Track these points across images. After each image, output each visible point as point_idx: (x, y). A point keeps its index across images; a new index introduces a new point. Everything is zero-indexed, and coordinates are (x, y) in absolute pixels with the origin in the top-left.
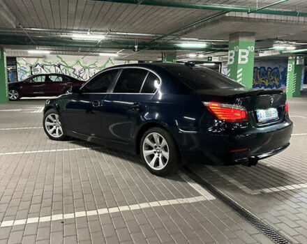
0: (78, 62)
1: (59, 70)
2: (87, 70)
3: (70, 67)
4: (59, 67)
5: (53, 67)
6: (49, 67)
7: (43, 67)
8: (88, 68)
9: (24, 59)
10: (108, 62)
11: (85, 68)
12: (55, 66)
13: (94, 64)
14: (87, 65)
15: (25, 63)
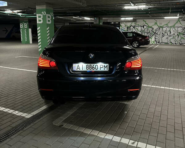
0: (156, 23)
1: (143, 29)
2: (161, 29)
3: (150, 27)
4: (144, 27)
5: (140, 27)
6: (137, 27)
7: (134, 28)
8: (162, 27)
9: (124, 23)
10: (177, 22)
11: (160, 27)
12: (141, 26)
13: (167, 25)
14: (161, 25)
15: (124, 25)
